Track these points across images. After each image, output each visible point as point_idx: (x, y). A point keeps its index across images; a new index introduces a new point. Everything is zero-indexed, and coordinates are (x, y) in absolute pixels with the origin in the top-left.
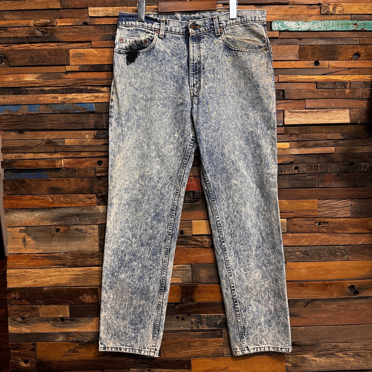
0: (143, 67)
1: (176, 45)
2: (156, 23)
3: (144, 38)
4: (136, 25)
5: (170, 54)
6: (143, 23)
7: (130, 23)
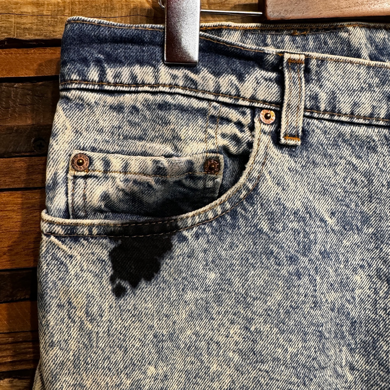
0: (198, 295)
1: (357, 176)
2: (259, 73)
3: (202, 147)
4: (157, 85)
5: (331, 222)
6: (192, 75)
7: (125, 73)
